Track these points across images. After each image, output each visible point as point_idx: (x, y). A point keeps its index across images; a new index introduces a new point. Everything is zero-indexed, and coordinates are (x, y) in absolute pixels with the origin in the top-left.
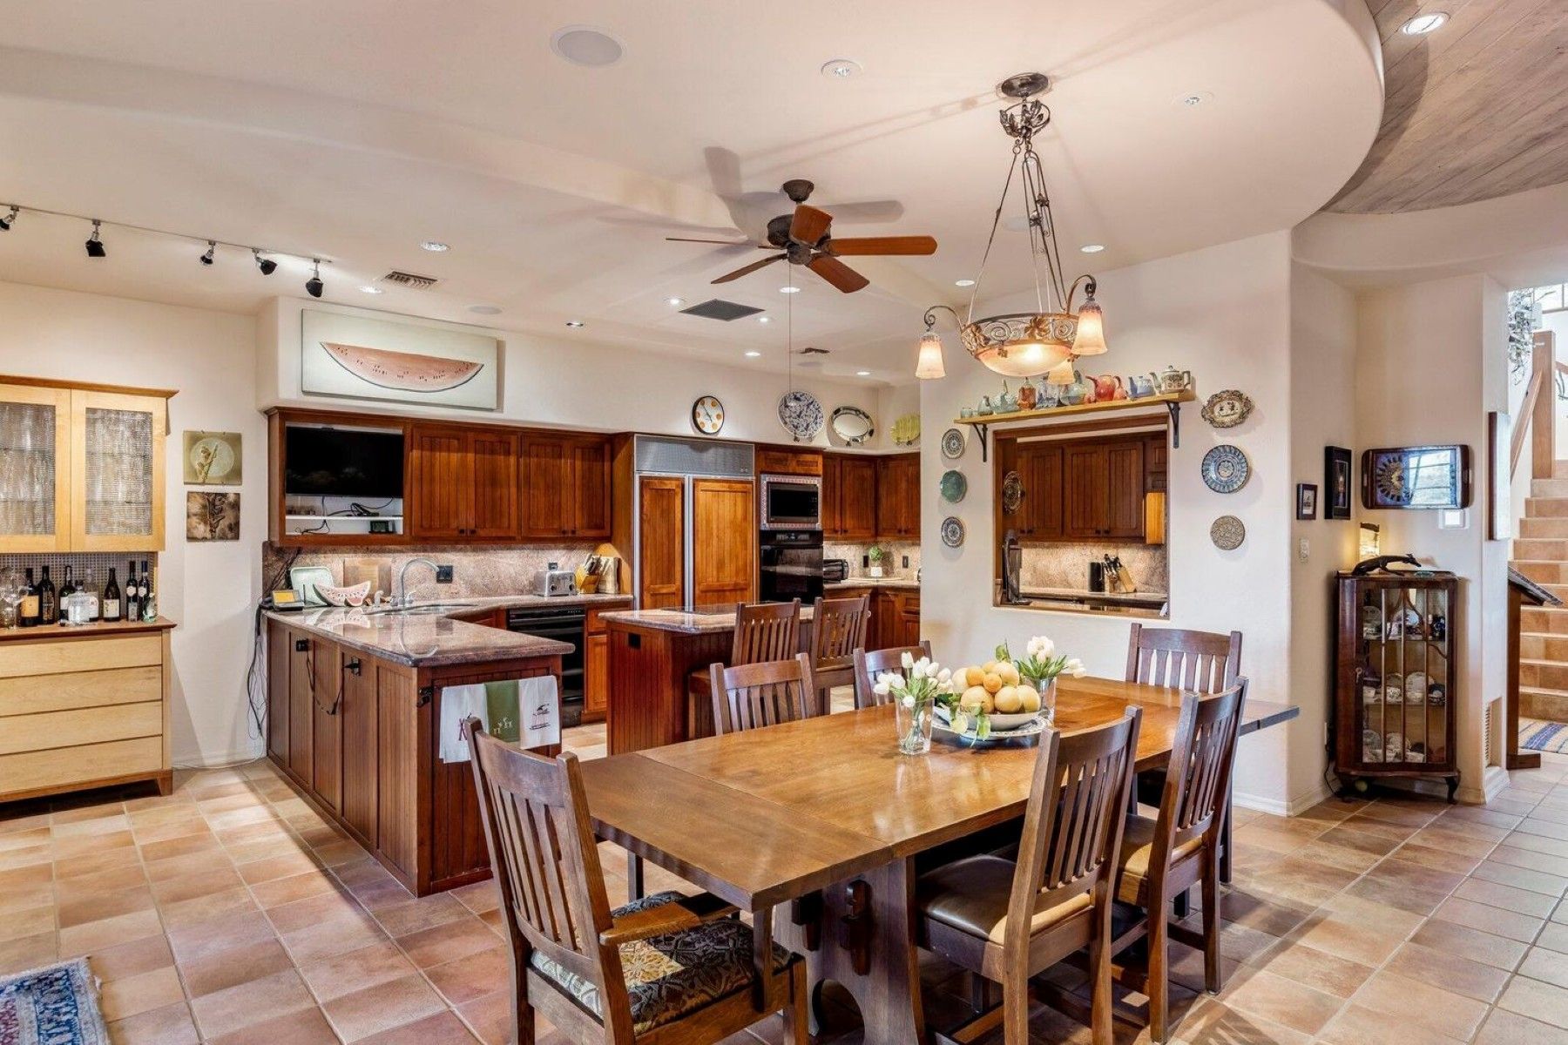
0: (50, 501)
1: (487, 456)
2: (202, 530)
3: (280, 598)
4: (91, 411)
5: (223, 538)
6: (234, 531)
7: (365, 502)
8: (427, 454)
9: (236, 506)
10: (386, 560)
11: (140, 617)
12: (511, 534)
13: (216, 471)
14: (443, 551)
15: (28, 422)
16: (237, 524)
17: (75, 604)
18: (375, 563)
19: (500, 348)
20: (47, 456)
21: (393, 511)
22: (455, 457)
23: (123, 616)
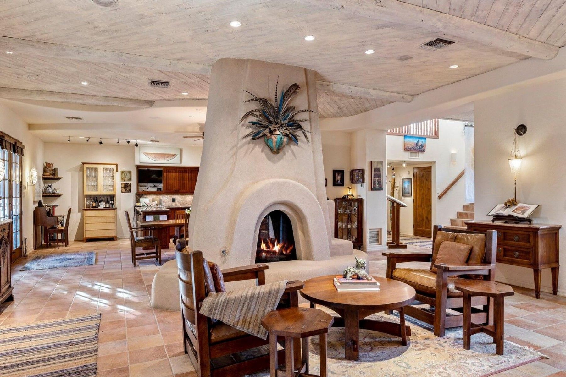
0: (97, 185)
1: (181, 174)
2: (124, 190)
3: (138, 204)
4: (103, 168)
5: (128, 192)
6: (130, 191)
7: (156, 184)
8: (168, 174)
9: (130, 185)
10: (161, 197)
11: (112, 207)
12: (187, 191)
13: (126, 179)
14: (174, 195)
15: (94, 171)
16: (131, 189)
17: (101, 204)
18: (158, 198)
19: (181, 150)
20: (96, 177)
21: (161, 186)
22: (174, 174)
23: (109, 207)
